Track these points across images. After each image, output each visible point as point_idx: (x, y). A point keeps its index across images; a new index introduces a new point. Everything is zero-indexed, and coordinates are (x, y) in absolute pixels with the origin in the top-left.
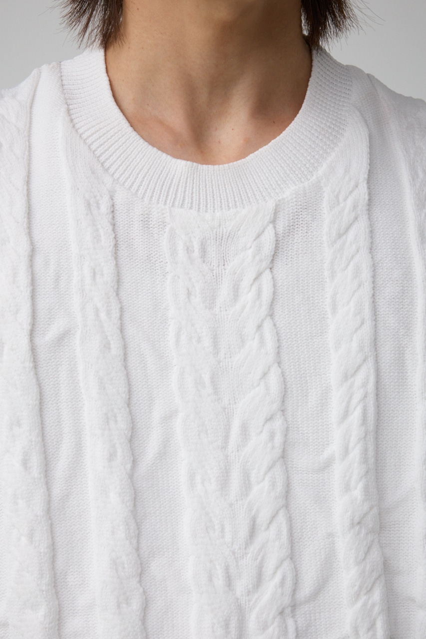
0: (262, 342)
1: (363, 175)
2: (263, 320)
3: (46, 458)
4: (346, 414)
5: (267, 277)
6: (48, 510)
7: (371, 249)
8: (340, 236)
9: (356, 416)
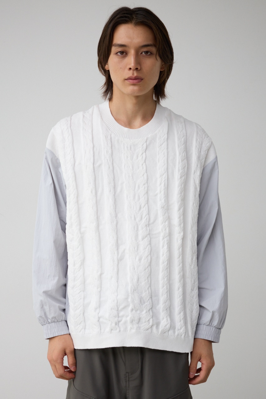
0: (143, 168)
1: (166, 132)
2: (143, 163)
3: (96, 191)
4: (161, 184)
5: (144, 154)
6: (96, 202)
7: (167, 149)
8: (160, 145)
9: (163, 184)
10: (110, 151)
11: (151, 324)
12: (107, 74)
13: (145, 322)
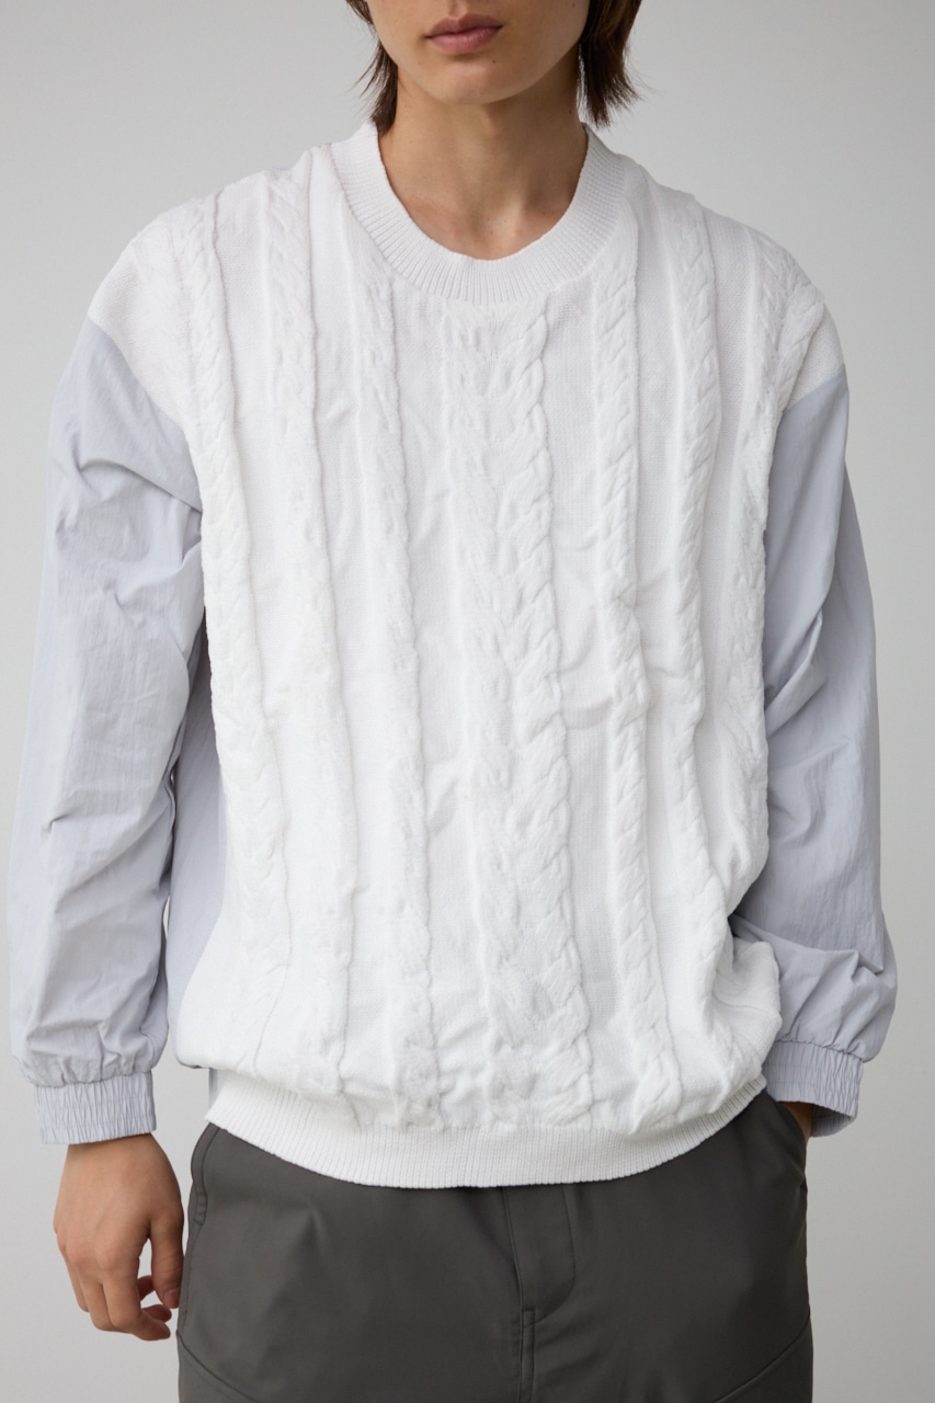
0: (532, 426)
1: (632, 273)
2: (533, 407)
3: (327, 530)
4: (609, 497)
5: (537, 367)
6: (331, 579)
7: (637, 344)
8: (607, 330)
9: (619, 498)
11: (583, 1098)
13: (558, 1091)
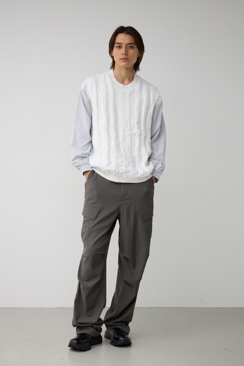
1: (140, 88)
7: (140, 96)
8: (137, 94)
10: (114, 95)
11: (134, 173)
12: (113, 57)
13: (131, 172)
